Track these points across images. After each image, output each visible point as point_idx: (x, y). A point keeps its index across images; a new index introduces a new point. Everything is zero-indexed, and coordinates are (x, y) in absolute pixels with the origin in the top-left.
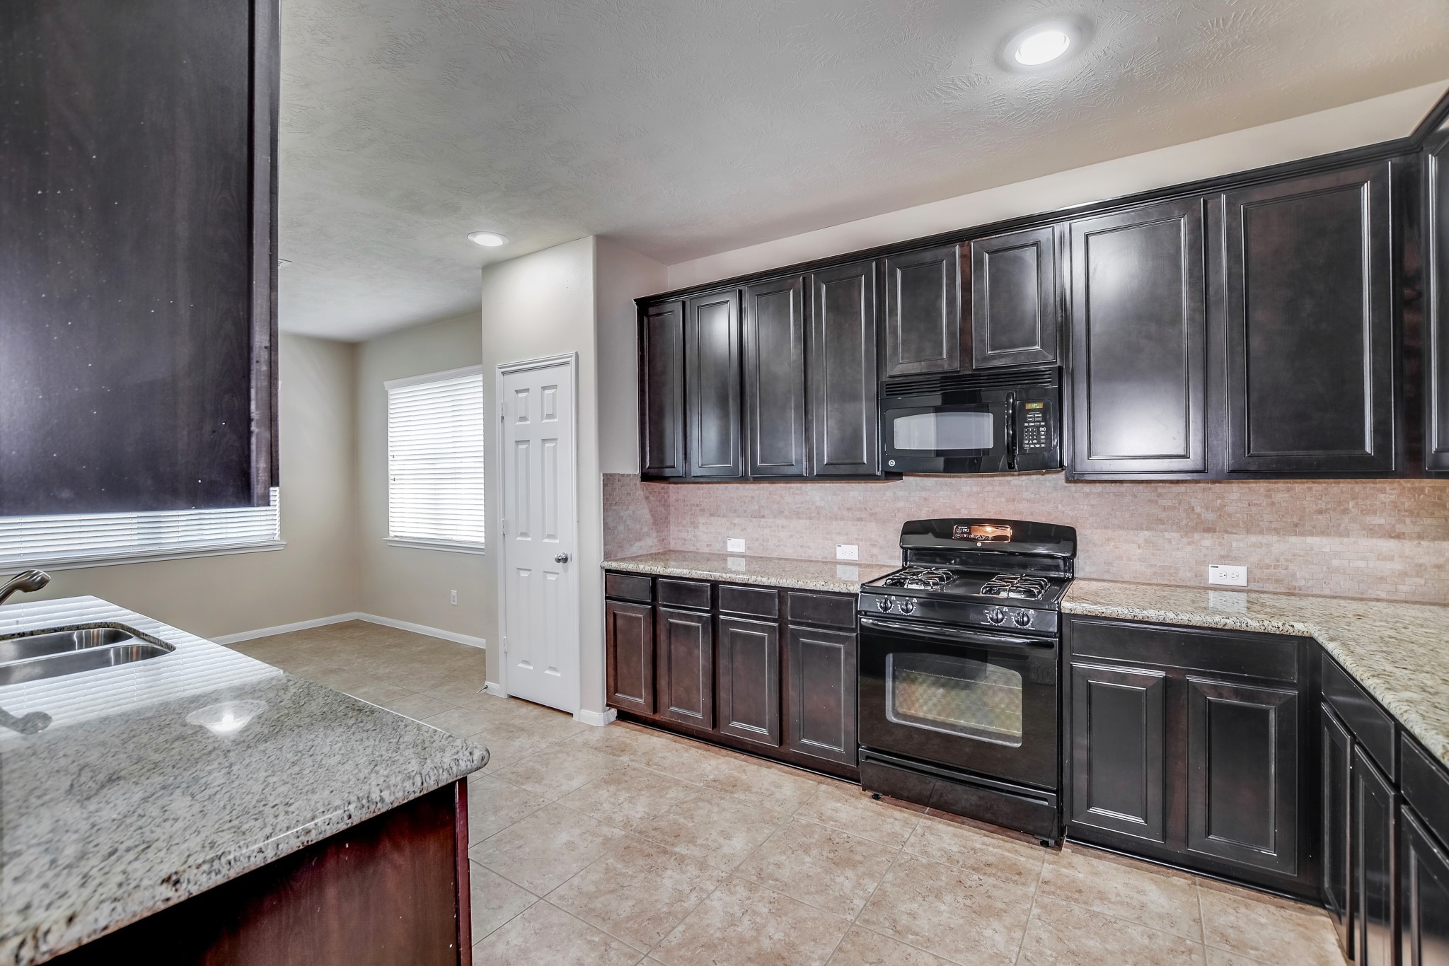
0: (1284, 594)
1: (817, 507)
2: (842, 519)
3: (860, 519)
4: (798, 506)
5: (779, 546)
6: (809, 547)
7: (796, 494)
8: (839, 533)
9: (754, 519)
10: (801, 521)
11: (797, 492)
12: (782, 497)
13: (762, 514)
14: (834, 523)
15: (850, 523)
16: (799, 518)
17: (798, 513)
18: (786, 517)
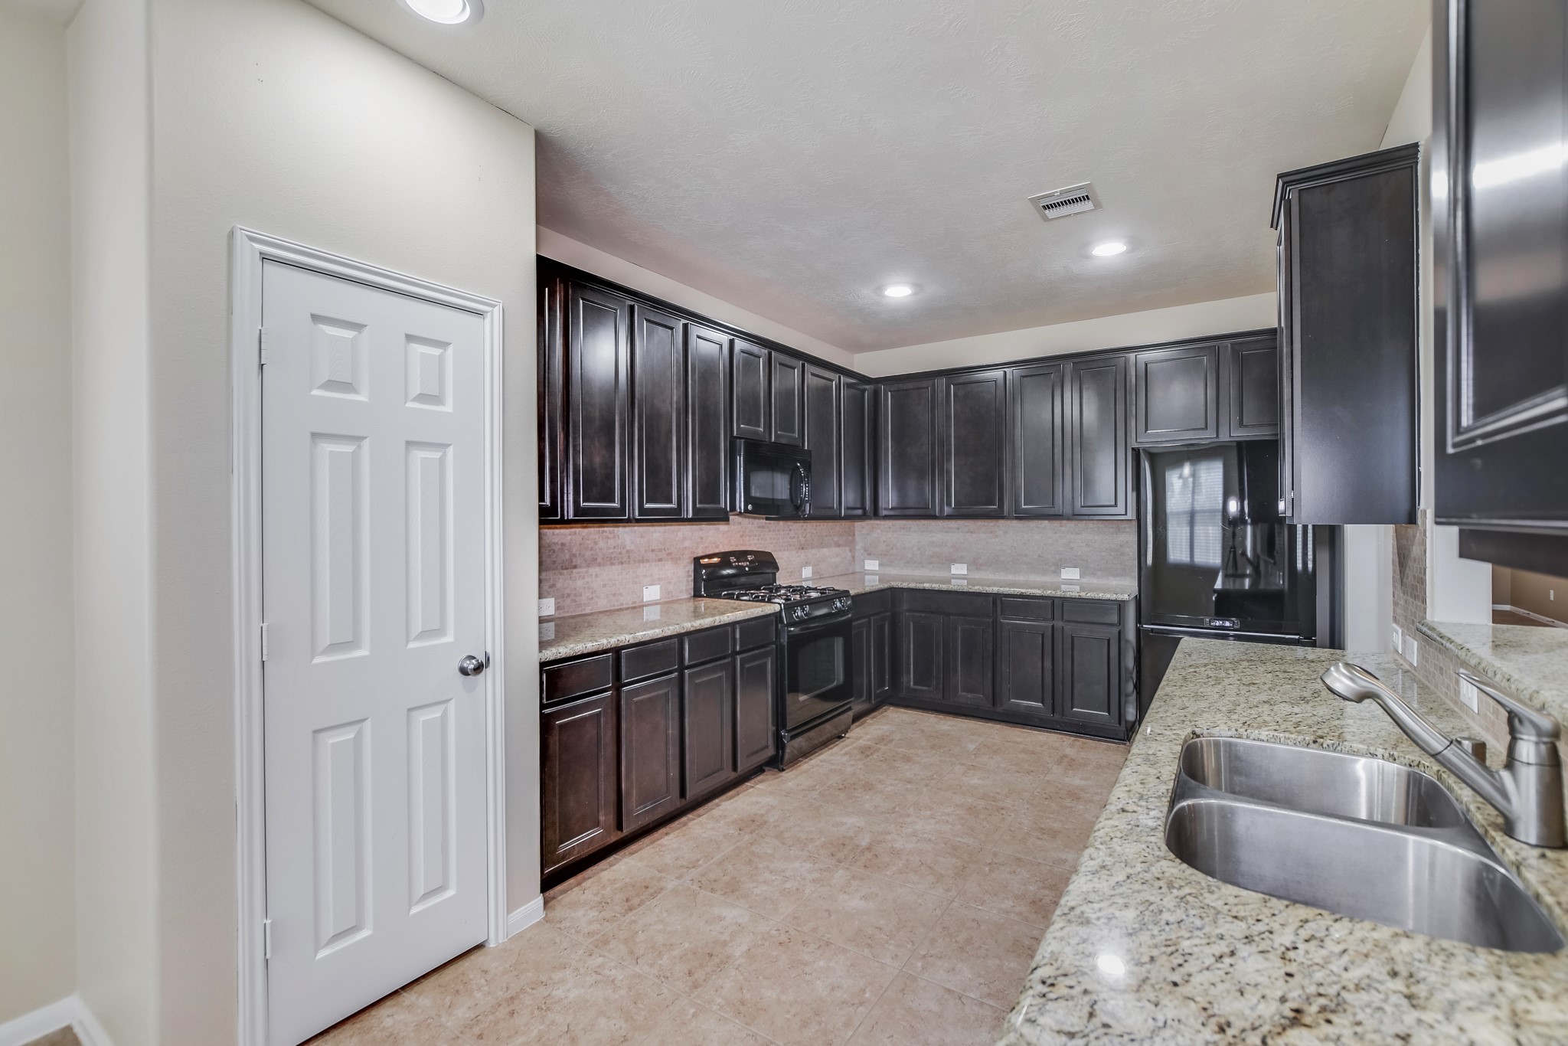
0: (829, 577)
1: (627, 551)
2: (648, 561)
3: (660, 560)
4: (611, 551)
5: (592, 598)
6: (621, 595)
7: (609, 538)
8: (645, 576)
9: (565, 571)
10: (613, 567)
11: (610, 536)
12: (595, 543)
13: (574, 563)
14: (641, 565)
15: (653, 564)
16: (612, 564)
17: (611, 558)
18: (599, 565)
